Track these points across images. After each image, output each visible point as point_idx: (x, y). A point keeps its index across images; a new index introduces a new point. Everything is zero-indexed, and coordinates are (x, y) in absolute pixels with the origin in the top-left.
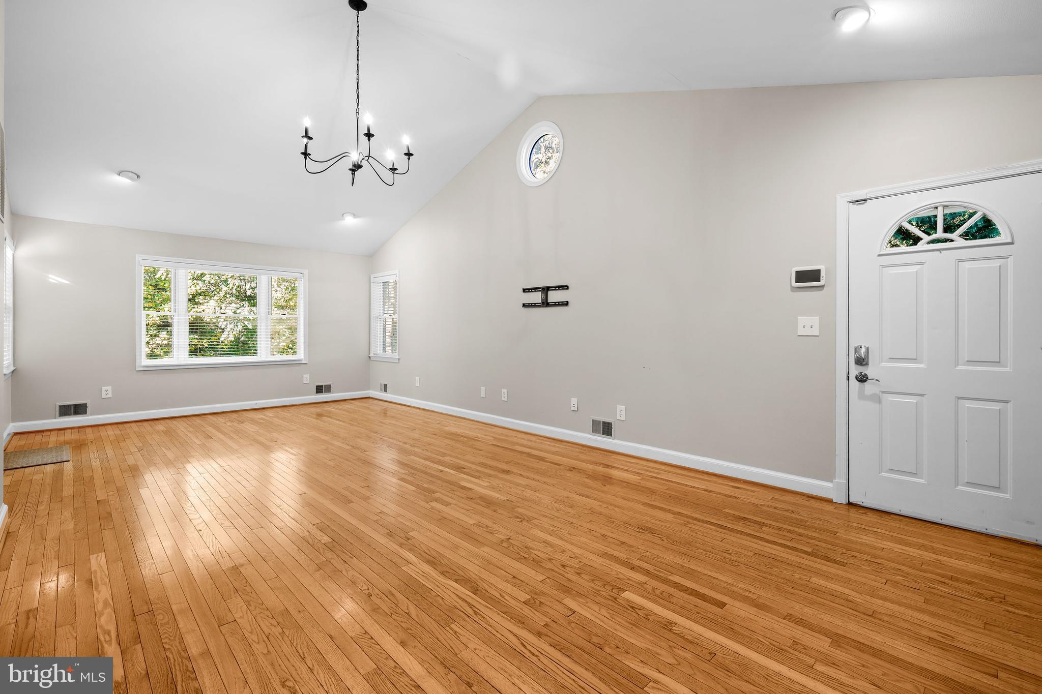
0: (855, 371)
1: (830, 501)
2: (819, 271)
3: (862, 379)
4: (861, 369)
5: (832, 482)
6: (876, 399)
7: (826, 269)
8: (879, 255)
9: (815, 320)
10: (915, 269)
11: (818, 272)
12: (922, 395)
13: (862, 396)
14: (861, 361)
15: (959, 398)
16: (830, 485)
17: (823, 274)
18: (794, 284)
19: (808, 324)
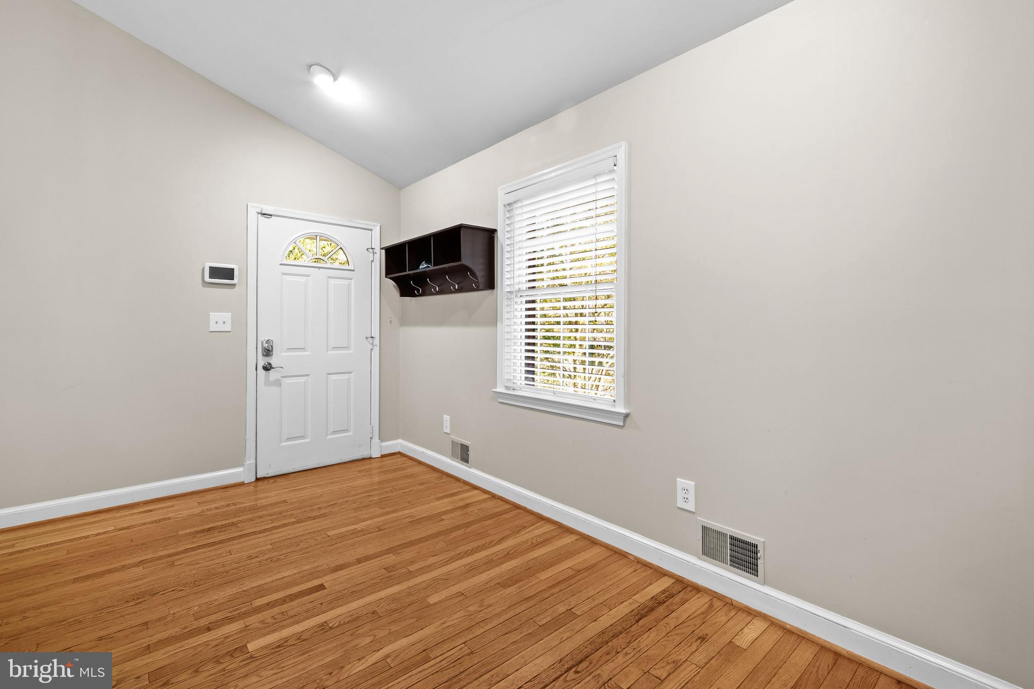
0: (262, 362)
1: (242, 484)
2: (233, 270)
3: (267, 368)
4: (268, 359)
5: (243, 465)
6: (278, 383)
7: (239, 269)
8: (281, 264)
9: (227, 316)
10: (304, 279)
11: (231, 271)
12: (308, 375)
13: (268, 383)
14: (268, 352)
15: (329, 374)
16: (241, 469)
17: (236, 273)
18: (207, 279)
19: (220, 320)
